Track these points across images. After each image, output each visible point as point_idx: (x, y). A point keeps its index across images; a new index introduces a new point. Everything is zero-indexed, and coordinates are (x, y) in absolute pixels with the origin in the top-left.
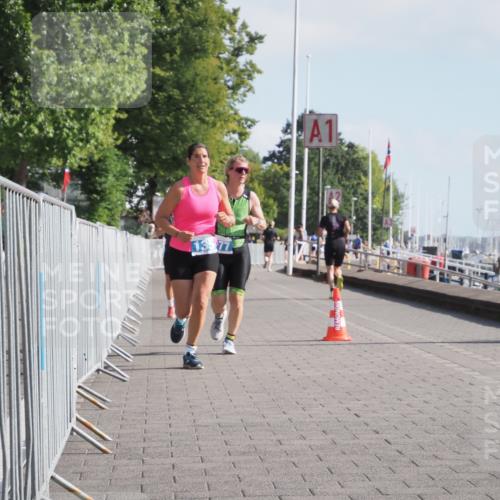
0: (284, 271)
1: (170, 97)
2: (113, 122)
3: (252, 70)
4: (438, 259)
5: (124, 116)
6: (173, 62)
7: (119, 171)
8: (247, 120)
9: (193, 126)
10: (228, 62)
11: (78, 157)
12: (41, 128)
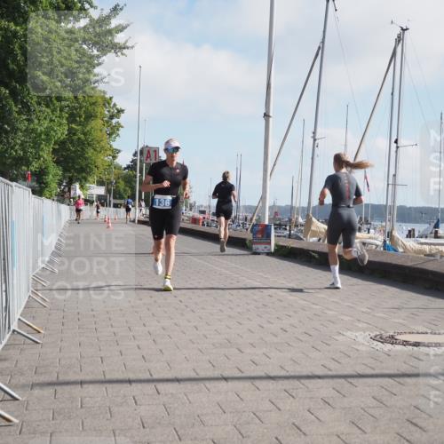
0: (134, 221)
1: (79, 138)
2: (51, 150)
3: (118, 126)
4: (206, 216)
5: (57, 147)
6: (81, 122)
7: (54, 173)
8: (116, 150)
9: (90, 152)
10: (107, 122)
11: (35, 166)
12: (16, 151)
